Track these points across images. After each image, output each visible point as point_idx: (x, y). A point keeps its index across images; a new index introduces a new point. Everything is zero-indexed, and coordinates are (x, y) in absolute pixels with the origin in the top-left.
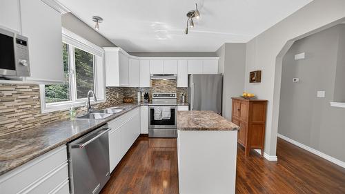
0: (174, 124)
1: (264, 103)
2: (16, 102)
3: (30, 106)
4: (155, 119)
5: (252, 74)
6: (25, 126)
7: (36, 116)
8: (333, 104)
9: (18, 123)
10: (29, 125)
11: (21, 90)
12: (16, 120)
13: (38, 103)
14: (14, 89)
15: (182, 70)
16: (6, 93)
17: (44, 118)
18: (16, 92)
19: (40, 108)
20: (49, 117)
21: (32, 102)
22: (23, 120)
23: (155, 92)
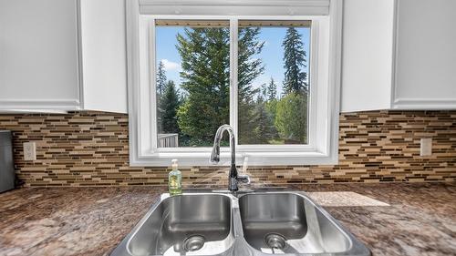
2: (94, 142)
3: (113, 150)
6: (105, 182)
7: (121, 168)
9: (96, 174)
10: (111, 181)
11: (101, 123)
12: (94, 168)
13: (126, 147)
14: (92, 121)
16: (84, 128)
17: (135, 175)
18: (94, 126)
19: (128, 155)
20: (144, 174)
21: (116, 144)
22: (103, 171)
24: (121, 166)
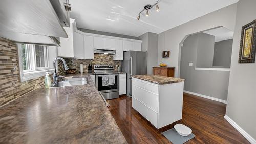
0: (117, 88)
1: (173, 69)
4: (103, 85)
5: (164, 53)
8: (196, 69)
15: (119, 47)
23: (96, 64)
24: (16, 83)
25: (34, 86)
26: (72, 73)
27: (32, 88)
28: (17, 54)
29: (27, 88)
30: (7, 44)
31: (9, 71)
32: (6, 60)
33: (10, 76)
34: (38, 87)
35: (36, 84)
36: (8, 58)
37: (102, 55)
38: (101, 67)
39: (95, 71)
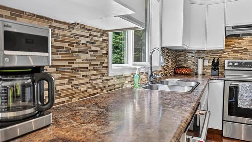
6: (95, 92)
9: (90, 85)
10: (98, 91)
12: (88, 80)
13: (107, 60)
16: (83, 41)
18: (90, 40)
19: (108, 67)
21: (101, 58)
22: (94, 82)
23: (229, 59)
24: (104, 76)
25: (123, 84)
26: (183, 74)
27: (121, 86)
28: (108, 45)
29: (115, 85)
30: (99, 34)
31: (99, 63)
32: (97, 51)
33: (99, 67)
34: (128, 86)
35: (126, 82)
36: (99, 49)
37: (246, 38)
38: (240, 64)
39: (226, 73)
